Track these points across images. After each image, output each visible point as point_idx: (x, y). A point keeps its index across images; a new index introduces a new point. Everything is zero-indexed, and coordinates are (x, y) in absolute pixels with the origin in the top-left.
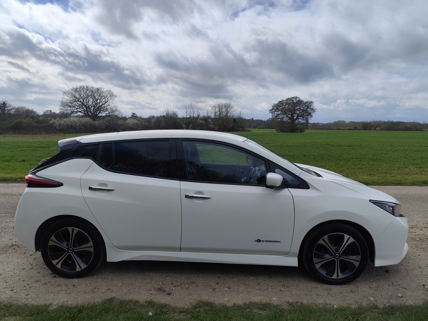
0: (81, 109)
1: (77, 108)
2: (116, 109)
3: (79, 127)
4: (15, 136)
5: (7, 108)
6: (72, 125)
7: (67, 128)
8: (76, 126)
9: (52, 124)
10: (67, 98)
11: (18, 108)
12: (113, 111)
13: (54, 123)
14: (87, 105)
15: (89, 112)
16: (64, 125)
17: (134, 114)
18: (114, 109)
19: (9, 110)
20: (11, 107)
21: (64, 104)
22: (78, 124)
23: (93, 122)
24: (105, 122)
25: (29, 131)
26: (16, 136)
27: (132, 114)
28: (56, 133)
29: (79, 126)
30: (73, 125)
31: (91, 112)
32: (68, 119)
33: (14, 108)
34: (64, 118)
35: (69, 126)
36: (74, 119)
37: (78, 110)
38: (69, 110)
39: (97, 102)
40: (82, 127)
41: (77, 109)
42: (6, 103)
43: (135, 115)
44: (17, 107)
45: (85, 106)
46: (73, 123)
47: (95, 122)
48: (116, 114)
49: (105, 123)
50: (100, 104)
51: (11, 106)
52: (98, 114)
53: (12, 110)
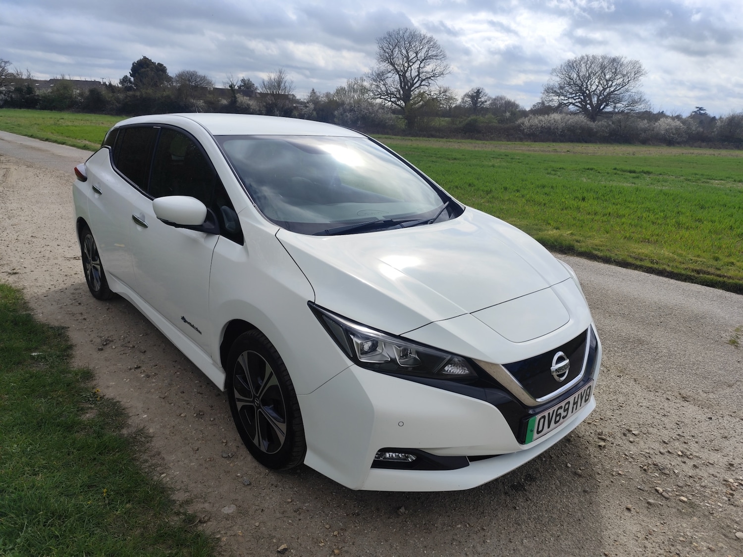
0: (575, 100)
1: (570, 96)
2: (640, 99)
3: (561, 132)
4: (461, 142)
5: (480, 98)
6: (549, 128)
7: (542, 132)
8: (557, 128)
9: (519, 126)
10: (556, 81)
11: (495, 99)
12: (634, 102)
13: (523, 124)
14: (587, 92)
15: (588, 104)
16: (537, 128)
17: (701, 109)
18: (636, 98)
19: (483, 103)
20: (486, 97)
21: (549, 90)
22: (560, 127)
23: (588, 123)
24: (610, 123)
25: (483, 136)
26: (463, 141)
27: (696, 110)
28: (521, 140)
29: (561, 130)
30: (552, 128)
31: (591, 104)
32: (546, 116)
33: (489, 98)
34: (540, 115)
35: (546, 129)
36: (556, 118)
37: (570, 101)
38: (555, 101)
39: (607, 84)
40: (566, 131)
41: (569, 98)
42: (480, 91)
43: (702, 112)
44: (494, 97)
45: (583, 93)
46: (553, 124)
47: (592, 123)
48: (640, 108)
49: (610, 125)
50: (612, 89)
51: (485, 96)
52: (604, 108)
53: (486, 102)
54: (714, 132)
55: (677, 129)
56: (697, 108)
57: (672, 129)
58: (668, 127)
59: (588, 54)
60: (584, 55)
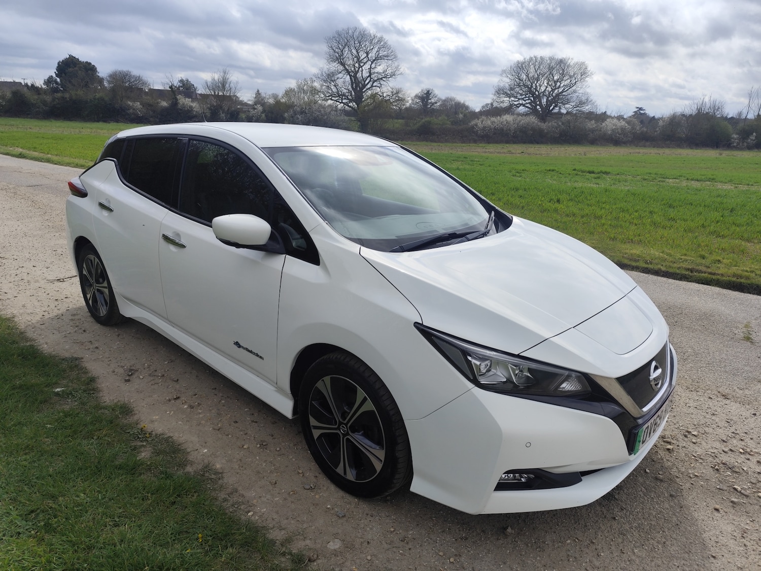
0: (525, 101)
1: (520, 97)
2: (587, 100)
3: (514, 133)
4: (417, 145)
5: (430, 99)
6: (502, 129)
7: (495, 134)
8: (510, 130)
9: (473, 127)
10: (506, 82)
11: (445, 101)
12: (582, 103)
13: (476, 125)
14: (537, 93)
15: (538, 105)
16: (491, 129)
17: (641, 109)
18: (584, 99)
19: (433, 104)
20: (436, 99)
21: (500, 91)
22: (512, 128)
23: (539, 124)
24: (560, 124)
25: (438, 137)
26: (418, 143)
27: (636, 110)
28: (475, 142)
29: (513, 131)
30: (505, 129)
31: (541, 105)
32: (499, 117)
33: (439, 100)
34: (493, 117)
35: (499, 130)
36: (508, 119)
37: (521, 102)
38: (506, 101)
39: (556, 85)
40: (518, 133)
41: (519, 99)
42: (430, 92)
43: (642, 112)
44: (444, 98)
45: (533, 94)
46: (505, 125)
47: (543, 124)
48: (587, 108)
49: (560, 125)
50: (560, 90)
51: (436, 97)
52: (553, 109)
53: (436, 103)
54: (656, 131)
55: (623, 129)
56: (637, 108)
57: (617, 129)
58: (614, 127)
59: (536, 55)
60: (532, 56)
